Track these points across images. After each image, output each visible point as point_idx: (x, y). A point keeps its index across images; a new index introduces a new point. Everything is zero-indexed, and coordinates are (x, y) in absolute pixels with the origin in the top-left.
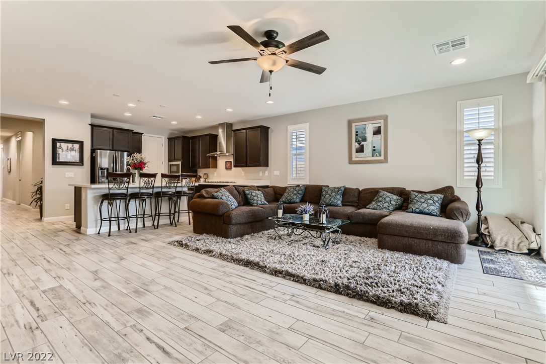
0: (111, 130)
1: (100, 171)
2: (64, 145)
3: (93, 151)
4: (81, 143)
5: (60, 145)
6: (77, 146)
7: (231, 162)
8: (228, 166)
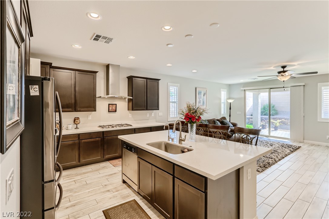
7: (116, 104)
8: (112, 109)
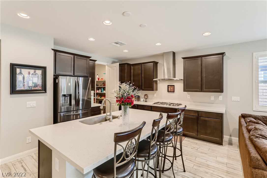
0: (72, 56)
1: (63, 98)
2: (25, 71)
3: (56, 77)
4: (44, 69)
5: (21, 71)
6: (39, 72)
7: (174, 86)
8: (171, 89)
